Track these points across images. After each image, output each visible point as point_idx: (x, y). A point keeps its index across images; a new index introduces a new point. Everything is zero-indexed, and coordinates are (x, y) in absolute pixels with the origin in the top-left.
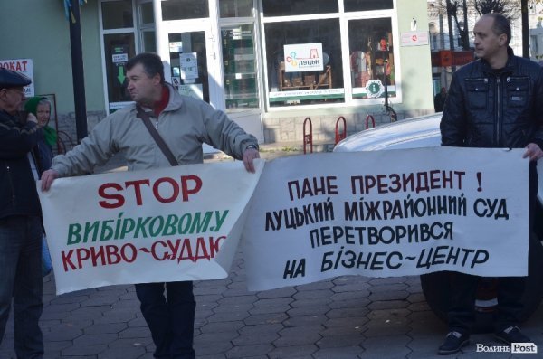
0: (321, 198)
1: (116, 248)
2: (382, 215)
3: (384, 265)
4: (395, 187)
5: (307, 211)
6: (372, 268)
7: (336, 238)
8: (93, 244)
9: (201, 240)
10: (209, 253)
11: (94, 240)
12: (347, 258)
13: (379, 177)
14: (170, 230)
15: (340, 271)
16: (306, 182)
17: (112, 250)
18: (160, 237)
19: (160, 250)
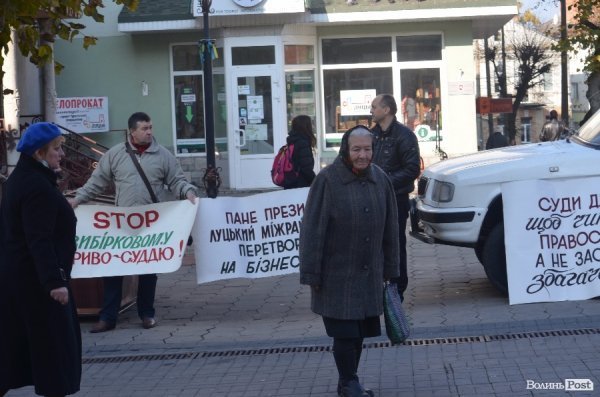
0: (246, 226)
1: (98, 255)
2: (285, 232)
3: (289, 265)
4: (293, 213)
5: (238, 232)
6: (281, 268)
7: (257, 252)
8: (85, 251)
9: (154, 250)
10: (158, 257)
11: (86, 248)
12: (263, 265)
13: (282, 207)
14: (136, 245)
15: (260, 275)
16: (237, 214)
17: (96, 255)
18: (128, 249)
19: (127, 257)
